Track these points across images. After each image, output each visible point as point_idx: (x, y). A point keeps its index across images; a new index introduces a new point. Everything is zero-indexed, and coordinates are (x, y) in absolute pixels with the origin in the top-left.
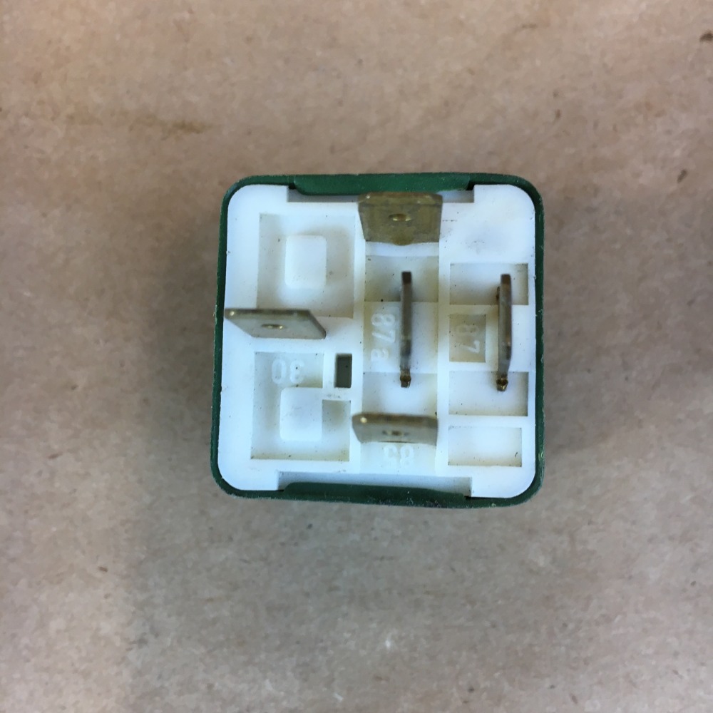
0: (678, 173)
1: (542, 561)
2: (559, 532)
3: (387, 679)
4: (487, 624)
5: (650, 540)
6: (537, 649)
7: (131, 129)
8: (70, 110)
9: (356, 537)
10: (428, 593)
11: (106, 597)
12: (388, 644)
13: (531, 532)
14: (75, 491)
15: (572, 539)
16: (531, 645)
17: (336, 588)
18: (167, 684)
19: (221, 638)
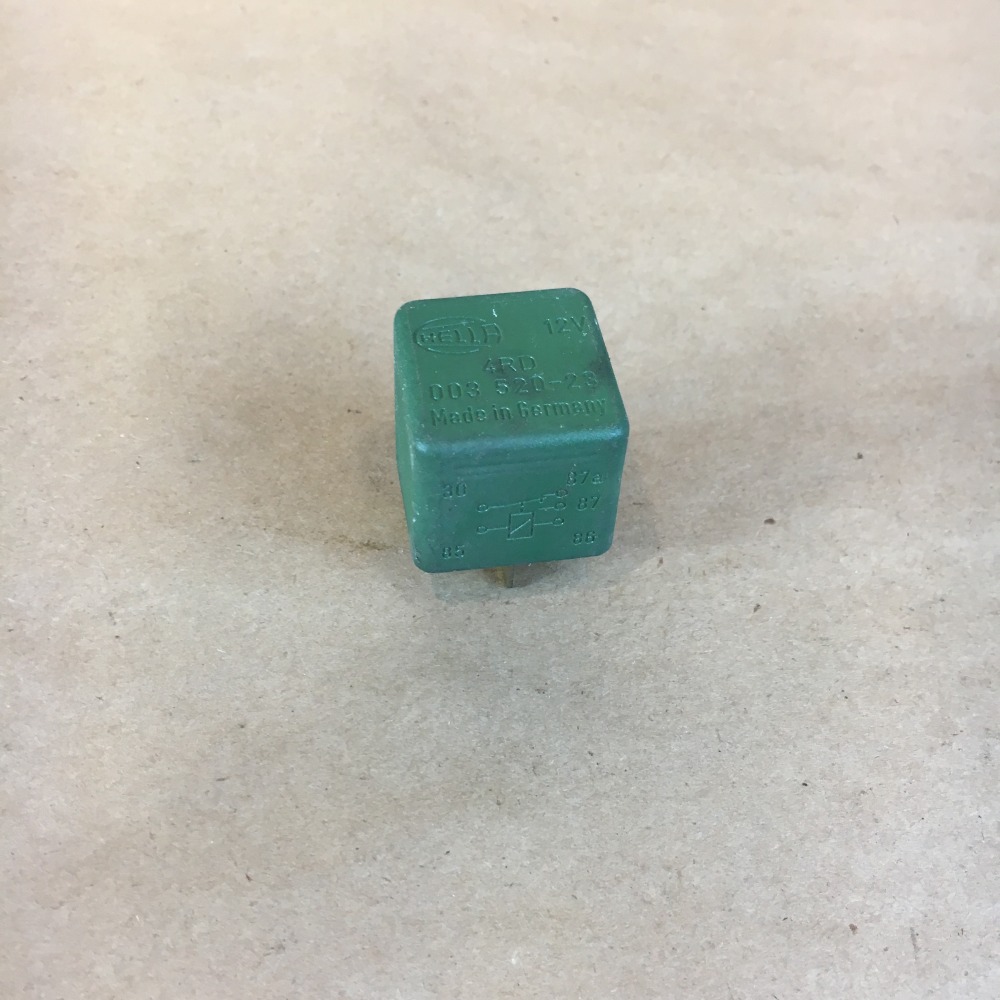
0: (754, 606)
1: (653, 893)
2: (669, 869)
3: (511, 993)
4: (606, 946)
5: (746, 880)
6: (649, 970)
7: (326, 543)
8: (279, 525)
9: (488, 864)
10: (551, 917)
11: (252, 904)
12: (514, 961)
13: (643, 868)
14: (235, 810)
15: (680, 874)
16: (644, 966)
17: (467, 909)
18: (300, 990)
19: (358, 947)
